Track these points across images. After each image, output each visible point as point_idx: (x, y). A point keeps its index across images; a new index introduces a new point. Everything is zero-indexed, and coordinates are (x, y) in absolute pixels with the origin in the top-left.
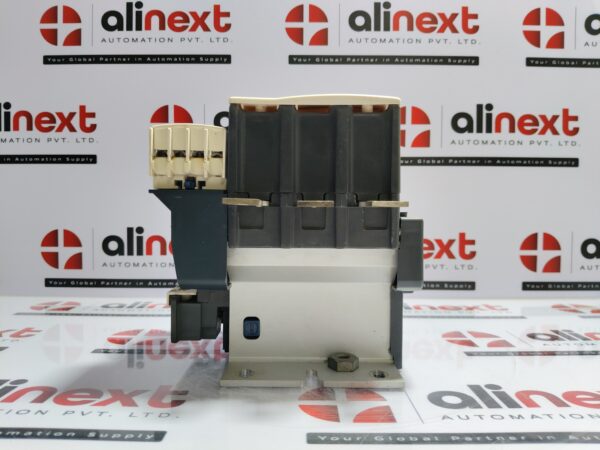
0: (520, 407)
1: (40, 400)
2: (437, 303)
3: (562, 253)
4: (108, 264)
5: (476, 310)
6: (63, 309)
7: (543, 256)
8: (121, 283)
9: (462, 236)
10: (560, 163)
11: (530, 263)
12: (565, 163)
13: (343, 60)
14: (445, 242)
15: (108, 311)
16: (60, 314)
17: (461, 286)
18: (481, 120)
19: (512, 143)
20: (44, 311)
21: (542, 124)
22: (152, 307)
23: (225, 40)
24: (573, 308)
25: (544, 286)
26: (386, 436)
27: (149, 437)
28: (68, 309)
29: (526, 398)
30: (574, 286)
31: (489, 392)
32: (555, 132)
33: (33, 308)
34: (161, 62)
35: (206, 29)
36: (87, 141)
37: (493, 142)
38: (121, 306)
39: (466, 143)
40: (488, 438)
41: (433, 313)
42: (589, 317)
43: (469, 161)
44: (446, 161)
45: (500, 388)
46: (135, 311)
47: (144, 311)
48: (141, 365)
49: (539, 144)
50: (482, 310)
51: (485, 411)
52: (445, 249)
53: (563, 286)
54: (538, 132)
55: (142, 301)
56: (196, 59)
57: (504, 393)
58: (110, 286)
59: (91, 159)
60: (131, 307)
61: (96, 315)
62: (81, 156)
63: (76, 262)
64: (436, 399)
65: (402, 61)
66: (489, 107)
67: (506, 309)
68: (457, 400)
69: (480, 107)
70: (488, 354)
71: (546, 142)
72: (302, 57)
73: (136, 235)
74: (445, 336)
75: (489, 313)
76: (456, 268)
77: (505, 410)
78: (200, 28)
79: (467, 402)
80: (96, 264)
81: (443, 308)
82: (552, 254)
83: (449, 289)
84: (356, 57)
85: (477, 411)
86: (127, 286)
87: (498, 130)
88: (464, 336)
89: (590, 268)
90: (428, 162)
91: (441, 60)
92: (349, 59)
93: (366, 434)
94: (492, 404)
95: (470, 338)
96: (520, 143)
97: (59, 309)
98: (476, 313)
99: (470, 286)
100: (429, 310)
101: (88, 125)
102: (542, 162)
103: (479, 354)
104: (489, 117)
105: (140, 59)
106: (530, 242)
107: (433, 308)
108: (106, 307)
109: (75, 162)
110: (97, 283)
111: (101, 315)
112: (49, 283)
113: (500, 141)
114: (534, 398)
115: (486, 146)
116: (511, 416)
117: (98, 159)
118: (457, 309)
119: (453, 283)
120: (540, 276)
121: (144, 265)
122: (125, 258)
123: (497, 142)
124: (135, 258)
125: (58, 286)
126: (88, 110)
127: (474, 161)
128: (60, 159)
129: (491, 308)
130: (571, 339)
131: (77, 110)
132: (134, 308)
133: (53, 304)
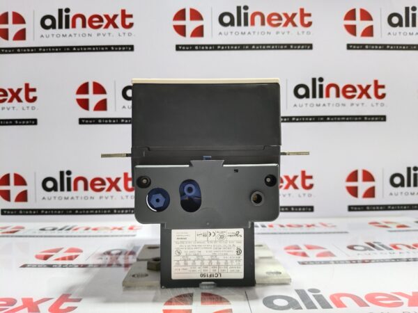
4: (46, 197)
6: (11, 232)
7: (363, 186)
8: (55, 212)
12: (376, 119)
13: (215, 47)
17: (304, 209)
18: (315, 89)
22: (76, 229)
23: (130, 34)
24: (384, 224)
25: (363, 208)
28: (14, 232)
30: (385, 208)
34: (83, 51)
35: (115, 26)
37: (324, 105)
41: (282, 230)
42: (395, 231)
45: (319, 291)
46: (64, 233)
47: (70, 233)
50: (317, 227)
52: (291, 182)
53: (378, 208)
55: (70, 224)
56: (109, 48)
57: (321, 295)
59: (33, 122)
60: (61, 229)
61: (34, 236)
65: (258, 47)
67: (334, 226)
72: (186, 46)
73: (66, 176)
74: (287, 249)
76: (300, 196)
78: (111, 26)
81: (290, 226)
83: (294, 211)
84: (224, 45)
86: (61, 214)
88: (300, 249)
89: (396, 195)
91: (285, 47)
92: (219, 47)
95: (304, 250)
96: (344, 105)
97: (7, 232)
98: (311, 230)
99: (310, 209)
100: (279, 227)
101: (31, 97)
102: (360, 118)
104: (321, 86)
105: (68, 49)
106: (353, 177)
107: (282, 226)
109: (22, 124)
110: (39, 212)
111: (37, 236)
113: (329, 104)
117: (38, 122)
119: (298, 207)
120: (361, 201)
121: (72, 198)
122: (59, 193)
123: (327, 105)
124: (66, 193)
125: (10, 214)
126: (31, 86)
127: (310, 119)
128: (11, 122)
129: (325, 225)
130: (379, 249)
131: (23, 87)
132: (63, 231)
133: (5, 228)
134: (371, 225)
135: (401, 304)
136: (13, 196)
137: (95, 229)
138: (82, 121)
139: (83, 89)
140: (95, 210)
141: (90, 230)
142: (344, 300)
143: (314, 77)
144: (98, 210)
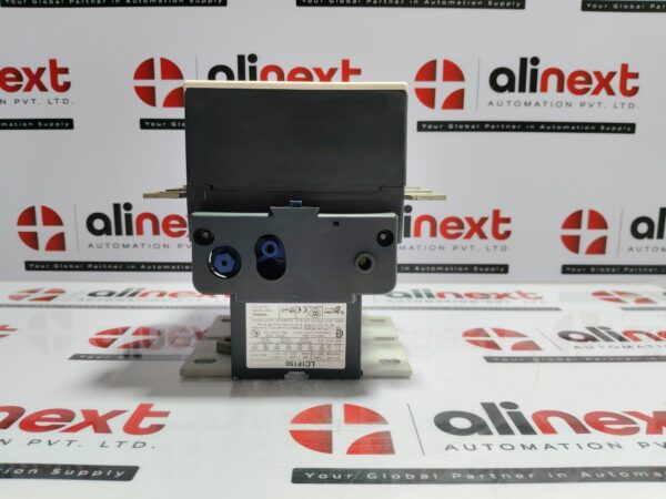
0: (535, 433)
3: (610, 233)
4: (94, 244)
5: (505, 299)
6: (44, 299)
7: (587, 236)
8: (110, 266)
9: (496, 213)
10: (614, 128)
11: (572, 244)
12: (620, 129)
13: (362, 1)
14: (477, 220)
15: (95, 301)
16: (41, 306)
17: (493, 269)
18: (523, 77)
20: (25, 302)
21: (595, 82)
22: (145, 295)
24: (616, 296)
25: (586, 270)
26: (379, 472)
28: (49, 299)
29: (543, 421)
30: (620, 270)
31: (504, 412)
32: (610, 92)
33: (12, 297)
34: (143, 5)
36: (60, 102)
37: (537, 104)
38: (110, 294)
39: (505, 104)
40: (492, 475)
41: (459, 303)
42: (632, 309)
43: (508, 127)
44: (481, 126)
45: (516, 407)
46: (126, 301)
47: (136, 301)
49: (591, 106)
50: (512, 298)
51: (495, 437)
52: (476, 228)
53: (608, 270)
54: (591, 91)
55: (135, 286)
56: (185, 1)
57: (520, 413)
58: (98, 270)
59: (67, 124)
60: (122, 295)
61: (81, 307)
62: (55, 121)
63: (58, 243)
64: (443, 423)
65: (433, 3)
66: (535, 61)
67: (540, 298)
68: (466, 424)
69: (523, 62)
70: (510, 360)
71: (600, 103)
73: (123, 212)
74: (466, 334)
75: (521, 303)
76: (488, 249)
77: (518, 438)
79: (478, 427)
80: (81, 245)
81: (470, 295)
82: (598, 234)
83: (478, 272)
85: (486, 439)
86: (118, 270)
87: (544, 89)
88: (487, 335)
89: (639, 250)
90: (461, 127)
91: (480, 2)
92: (369, 1)
93: (359, 470)
95: (494, 337)
96: (569, 105)
97: (39, 299)
98: (504, 303)
99: (502, 269)
100: (455, 298)
101: (61, 83)
103: (500, 360)
104: (534, 72)
105: (118, 1)
106: (574, 220)
107: (458, 296)
108: (93, 294)
109: (48, 128)
110: (84, 266)
111: (87, 307)
112: (30, 266)
113: (545, 102)
114: (553, 421)
115: (528, 108)
116: (523, 446)
117: (75, 124)
119: (484, 266)
120: (582, 258)
121: (135, 246)
122: (113, 238)
123: (542, 104)
124: (124, 238)
125: (39, 269)
126: (60, 65)
127: (514, 127)
128: (31, 124)
129: (524, 295)
130: (607, 340)
131: (47, 65)
132: (124, 297)
133: (34, 292)
134: (596, 297)
135: (636, 430)
136: (43, 241)
137: (174, 295)
138: (145, 124)
139: (146, 70)
140: (171, 264)
141: (166, 297)
142: (554, 421)
143: (524, 56)
144: (176, 264)
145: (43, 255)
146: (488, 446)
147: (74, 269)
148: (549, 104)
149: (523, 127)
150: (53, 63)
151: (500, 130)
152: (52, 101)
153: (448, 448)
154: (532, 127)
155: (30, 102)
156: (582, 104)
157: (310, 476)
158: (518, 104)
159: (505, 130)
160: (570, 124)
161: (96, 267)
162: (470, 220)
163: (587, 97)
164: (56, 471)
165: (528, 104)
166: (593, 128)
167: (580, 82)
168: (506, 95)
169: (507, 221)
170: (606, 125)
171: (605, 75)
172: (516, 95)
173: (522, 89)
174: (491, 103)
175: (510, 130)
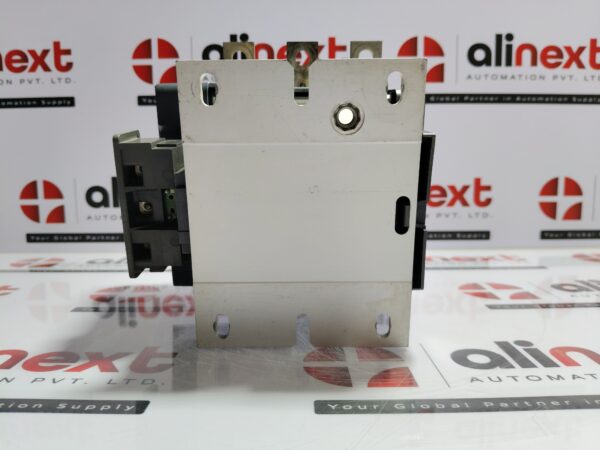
0: (558, 366)
1: (8, 365)
2: (449, 254)
3: (585, 200)
5: (491, 261)
9: (478, 181)
10: (585, 100)
11: (550, 210)
14: (459, 188)
15: (94, 267)
16: (42, 271)
19: (533, 77)
20: (26, 268)
21: (566, 57)
26: (407, 403)
27: (128, 408)
29: (563, 355)
31: (520, 349)
32: (580, 65)
33: (14, 265)
36: (63, 81)
38: (108, 262)
39: (483, 78)
40: (526, 403)
43: (486, 99)
44: (460, 99)
48: (133, 324)
49: (563, 78)
51: (518, 370)
54: (563, 64)
58: (96, 241)
62: (57, 99)
63: (58, 215)
64: (461, 358)
66: (510, 37)
68: (485, 360)
69: (499, 38)
70: (512, 307)
71: (570, 77)
75: (506, 263)
77: (541, 370)
79: (496, 362)
82: (573, 200)
85: (510, 372)
87: (519, 62)
93: (384, 401)
94: (525, 364)
103: (502, 307)
108: (92, 262)
112: (32, 238)
114: (571, 355)
115: (504, 81)
116: (549, 377)
118: (472, 259)
145: (43, 227)
146: (514, 378)
147: (73, 241)
148: (524, 77)
149: (500, 99)
150: (57, 45)
151: (478, 102)
152: (55, 80)
153: (472, 380)
154: (509, 99)
155: (34, 82)
156: (555, 77)
157: (333, 407)
158: (494, 77)
159: (484, 102)
160: (545, 96)
161: (94, 238)
162: (453, 188)
163: (559, 71)
164: (62, 406)
165: (504, 77)
166: (566, 99)
167: (552, 57)
168: (484, 69)
169: (488, 188)
170: (578, 96)
171: (575, 50)
172: (493, 69)
173: (498, 63)
174: (469, 77)
175: (489, 102)
